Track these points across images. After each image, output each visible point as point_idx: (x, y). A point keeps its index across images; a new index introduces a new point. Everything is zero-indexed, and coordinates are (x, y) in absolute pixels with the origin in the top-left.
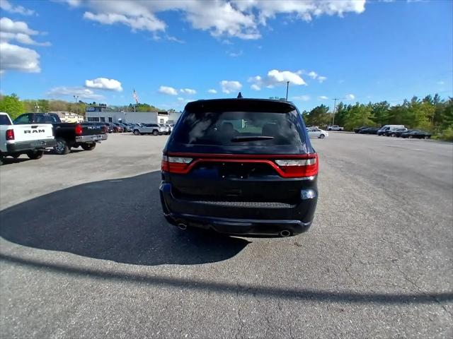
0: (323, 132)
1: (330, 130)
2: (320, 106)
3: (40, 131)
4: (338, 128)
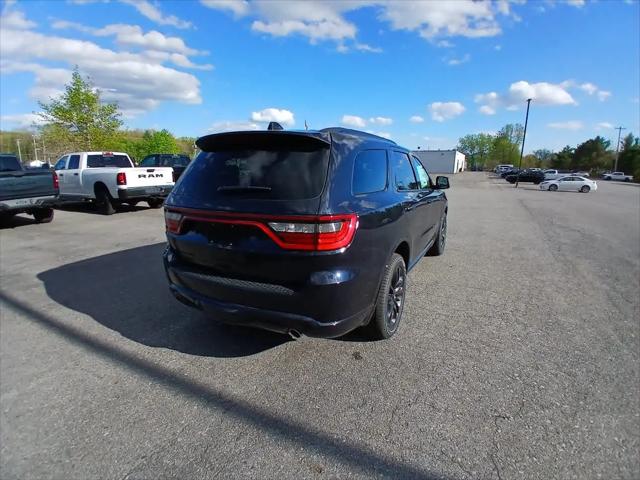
0: (588, 182)
1: (609, 179)
2: (594, 138)
3: (157, 176)
4: (623, 177)
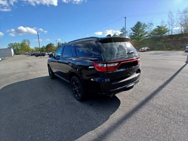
2: (50, 43)
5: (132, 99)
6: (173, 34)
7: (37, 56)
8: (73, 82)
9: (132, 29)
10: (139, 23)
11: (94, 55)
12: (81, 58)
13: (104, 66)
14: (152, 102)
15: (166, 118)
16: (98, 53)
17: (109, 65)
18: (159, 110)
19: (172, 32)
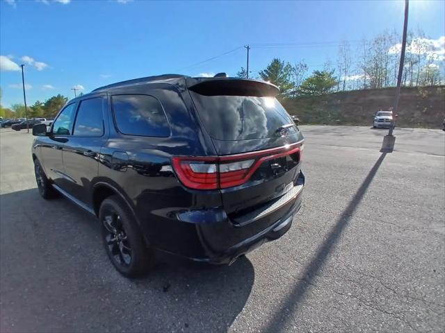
5: (283, 256)
6: (347, 89)
7: (17, 128)
8: (107, 217)
9: (261, 74)
10: (276, 61)
11: (175, 133)
12: (138, 140)
13: (207, 169)
14: (335, 260)
15: (383, 315)
16: (187, 129)
17: (224, 168)
18: (359, 289)
19: (344, 86)
